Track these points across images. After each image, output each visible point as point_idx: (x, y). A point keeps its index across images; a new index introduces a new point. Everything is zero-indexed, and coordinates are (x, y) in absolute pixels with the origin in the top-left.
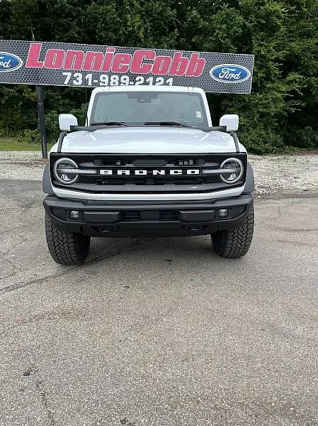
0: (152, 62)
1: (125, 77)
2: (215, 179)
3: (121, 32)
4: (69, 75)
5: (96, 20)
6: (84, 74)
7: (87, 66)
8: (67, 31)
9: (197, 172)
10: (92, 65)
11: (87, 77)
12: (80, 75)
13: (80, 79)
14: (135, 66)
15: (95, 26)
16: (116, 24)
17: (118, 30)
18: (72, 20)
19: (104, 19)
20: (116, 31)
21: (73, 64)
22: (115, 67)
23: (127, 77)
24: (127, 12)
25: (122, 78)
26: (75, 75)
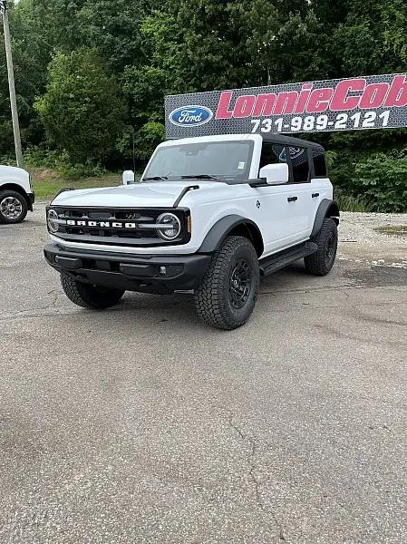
0: (360, 93)
1: (322, 117)
2: (153, 233)
3: (374, 56)
4: (258, 122)
5: (343, 45)
6: (274, 119)
7: (279, 109)
8: (307, 65)
9: (133, 225)
10: (284, 108)
11: (276, 123)
12: (270, 121)
13: (269, 126)
14: (336, 102)
15: (342, 54)
16: (369, 46)
17: (370, 53)
18: (313, 52)
19: (354, 43)
20: (368, 55)
21: (263, 110)
22: (311, 106)
23: (326, 117)
24: (384, 28)
25: (319, 119)
26: (264, 122)
